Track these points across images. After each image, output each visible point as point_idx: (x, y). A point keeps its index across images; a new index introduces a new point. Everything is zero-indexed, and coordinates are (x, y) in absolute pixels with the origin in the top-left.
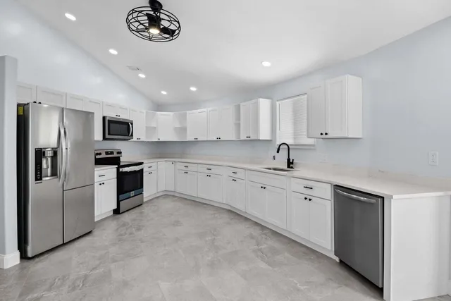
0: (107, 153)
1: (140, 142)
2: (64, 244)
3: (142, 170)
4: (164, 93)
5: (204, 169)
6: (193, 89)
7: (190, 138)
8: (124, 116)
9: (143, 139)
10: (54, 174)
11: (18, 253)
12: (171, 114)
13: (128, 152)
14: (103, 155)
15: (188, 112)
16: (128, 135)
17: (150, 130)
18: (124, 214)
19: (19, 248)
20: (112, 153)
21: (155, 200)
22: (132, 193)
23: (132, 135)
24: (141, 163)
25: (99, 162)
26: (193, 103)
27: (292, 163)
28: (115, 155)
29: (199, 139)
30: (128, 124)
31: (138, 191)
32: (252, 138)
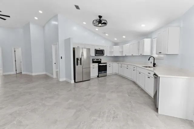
0: (97, 60)
1: (107, 56)
2: (83, 81)
3: (107, 65)
4: (116, 39)
5: (126, 66)
6: (124, 37)
7: (124, 55)
9: (108, 55)
10: (81, 64)
11: (74, 81)
12: (118, 46)
13: (103, 60)
14: (96, 60)
15: (123, 45)
17: (111, 52)
19: (74, 80)
20: (98, 60)
22: (103, 72)
23: (104, 54)
24: (106, 63)
25: (94, 62)
26: (125, 42)
27: (155, 65)
28: (99, 60)
29: (127, 55)
30: (102, 51)
31: (105, 72)
32: (142, 55)
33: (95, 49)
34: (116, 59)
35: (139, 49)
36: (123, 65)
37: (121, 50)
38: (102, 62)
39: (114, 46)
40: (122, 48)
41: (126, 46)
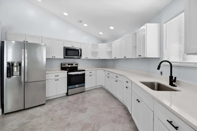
0: (69, 65)
1: (87, 60)
2: (24, 109)
3: (85, 73)
4: (101, 33)
6: (112, 28)
7: (113, 58)
8: (77, 47)
14: (67, 66)
15: (113, 42)
16: (78, 56)
18: (70, 96)
20: (72, 65)
21: (94, 90)
22: (77, 86)
23: (81, 56)
24: (84, 70)
25: (63, 69)
27: (175, 81)
28: (74, 65)
29: (117, 58)
30: (78, 50)
31: (81, 85)
32: (142, 56)
33: (64, 47)
34: (103, 63)
35: (136, 46)
36: (111, 75)
37: (109, 50)
38: (79, 68)
39: (99, 44)
40: (111, 46)
41: (116, 43)
